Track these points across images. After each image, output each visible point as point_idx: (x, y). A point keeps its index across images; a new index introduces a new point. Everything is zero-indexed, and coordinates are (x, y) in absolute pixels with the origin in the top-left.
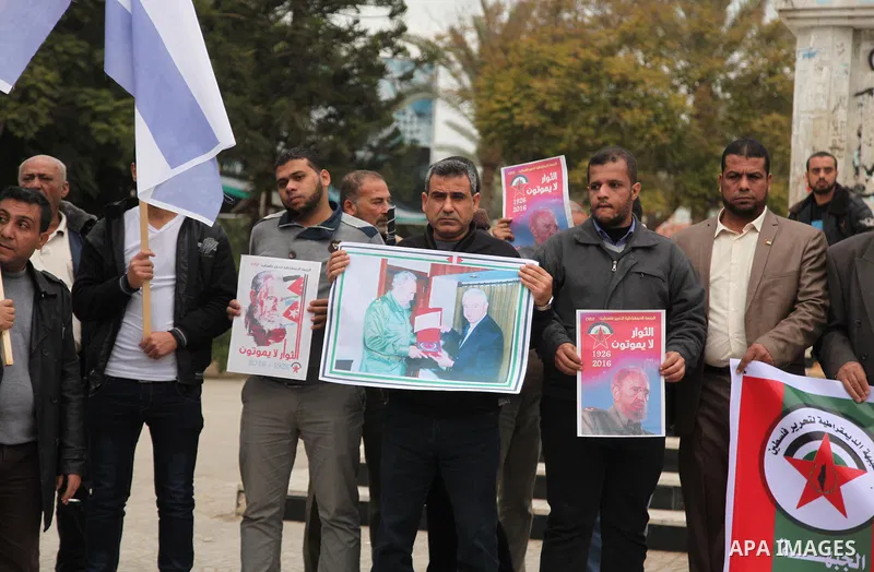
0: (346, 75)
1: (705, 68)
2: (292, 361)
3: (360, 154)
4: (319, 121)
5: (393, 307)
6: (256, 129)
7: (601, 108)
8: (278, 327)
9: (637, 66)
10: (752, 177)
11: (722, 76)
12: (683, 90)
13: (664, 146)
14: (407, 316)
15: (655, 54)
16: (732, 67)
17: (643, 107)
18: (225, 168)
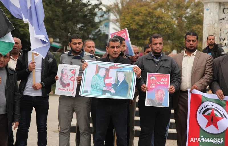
0: (86, 15)
1: (180, 13)
2: (72, 92)
3: (90, 36)
4: (79, 28)
5: (99, 77)
6: (63, 30)
7: (153, 24)
8: (68, 83)
9: (162, 13)
10: (193, 41)
11: (185, 15)
12: (175, 19)
13: (170, 33)
14: (103, 79)
15: (167, 10)
16: (187, 13)
18: (55, 40)
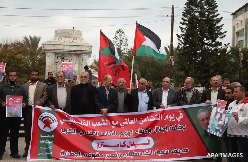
1: (33, 58)
9: (21, 57)
10: (36, 75)
12: (29, 61)
15: (24, 55)
16: (38, 58)
17: (22, 64)
